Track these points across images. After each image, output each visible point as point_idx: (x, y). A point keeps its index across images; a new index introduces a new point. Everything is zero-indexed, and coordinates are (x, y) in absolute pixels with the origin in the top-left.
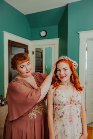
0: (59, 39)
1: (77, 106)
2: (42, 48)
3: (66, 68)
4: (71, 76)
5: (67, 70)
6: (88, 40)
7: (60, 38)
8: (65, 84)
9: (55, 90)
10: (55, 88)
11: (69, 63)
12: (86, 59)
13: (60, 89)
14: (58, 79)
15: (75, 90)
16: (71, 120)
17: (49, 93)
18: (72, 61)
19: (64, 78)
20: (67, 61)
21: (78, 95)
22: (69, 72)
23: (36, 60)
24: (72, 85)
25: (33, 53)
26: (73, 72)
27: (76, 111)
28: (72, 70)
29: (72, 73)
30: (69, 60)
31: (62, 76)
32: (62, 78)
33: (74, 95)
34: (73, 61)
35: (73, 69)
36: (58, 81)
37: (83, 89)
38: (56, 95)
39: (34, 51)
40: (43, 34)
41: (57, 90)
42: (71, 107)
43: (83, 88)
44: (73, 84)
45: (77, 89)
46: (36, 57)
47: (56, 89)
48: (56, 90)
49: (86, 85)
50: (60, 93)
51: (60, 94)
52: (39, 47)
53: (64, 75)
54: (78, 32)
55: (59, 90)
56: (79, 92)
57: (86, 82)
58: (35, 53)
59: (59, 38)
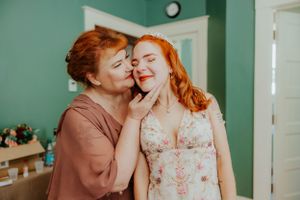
0: (209, 19)
1: (196, 152)
3: (153, 54)
6: (278, 11)
7: (211, 15)
12: (274, 66)
16: (180, 188)
27: (193, 166)
31: (142, 75)
33: (183, 124)
42: (178, 155)
49: (273, 122)
57: (273, 117)
59: (208, 16)
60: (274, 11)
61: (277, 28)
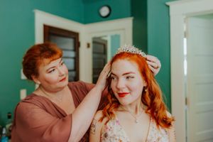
0: (134, 20)
2: (106, 36)
3: (131, 73)
4: (144, 92)
5: (133, 77)
6: (187, 17)
8: (129, 109)
9: (106, 124)
10: (105, 120)
11: (138, 62)
12: (185, 53)
13: (117, 122)
14: (113, 99)
15: (154, 124)
17: (93, 129)
18: (145, 56)
19: (127, 96)
20: (136, 56)
21: (159, 139)
22: (138, 83)
23: (94, 59)
24: (146, 112)
25: (88, 46)
26: (148, 83)
28: (146, 79)
29: (145, 85)
30: (138, 55)
31: (121, 92)
32: (122, 95)
34: (149, 57)
35: (149, 74)
36: (113, 102)
37: (172, 123)
38: (106, 136)
39: (91, 42)
40: (105, 11)
41: (110, 124)
43: (173, 120)
44: (149, 111)
45: (158, 124)
46: (94, 53)
47: (107, 122)
48: (108, 124)
49: (186, 103)
50: (115, 133)
51: (115, 135)
52: (98, 35)
53: (126, 90)
54: (168, 3)
55: (114, 124)
56: (162, 131)
57: (186, 100)
58: (91, 45)
59: (133, 18)
60: (184, 17)
61: (187, 29)
